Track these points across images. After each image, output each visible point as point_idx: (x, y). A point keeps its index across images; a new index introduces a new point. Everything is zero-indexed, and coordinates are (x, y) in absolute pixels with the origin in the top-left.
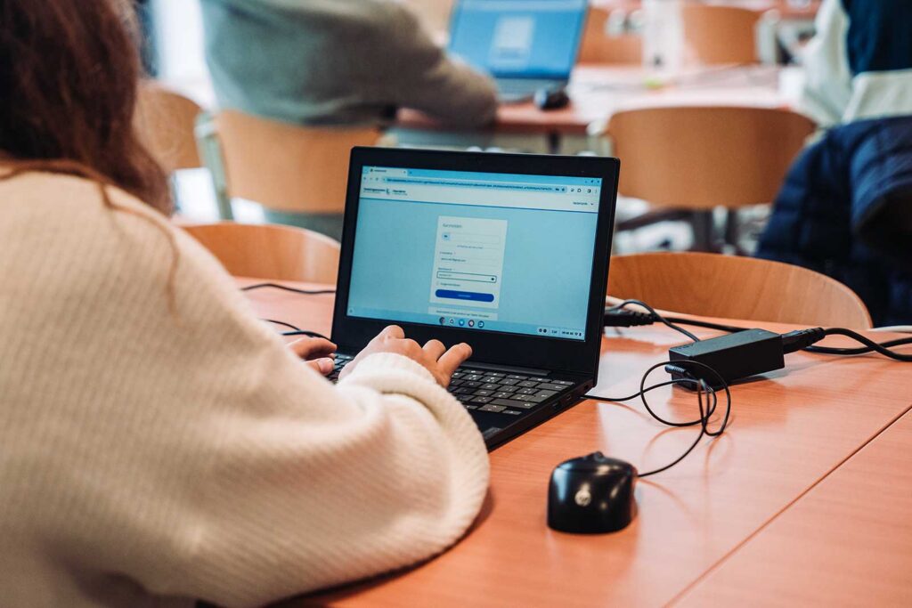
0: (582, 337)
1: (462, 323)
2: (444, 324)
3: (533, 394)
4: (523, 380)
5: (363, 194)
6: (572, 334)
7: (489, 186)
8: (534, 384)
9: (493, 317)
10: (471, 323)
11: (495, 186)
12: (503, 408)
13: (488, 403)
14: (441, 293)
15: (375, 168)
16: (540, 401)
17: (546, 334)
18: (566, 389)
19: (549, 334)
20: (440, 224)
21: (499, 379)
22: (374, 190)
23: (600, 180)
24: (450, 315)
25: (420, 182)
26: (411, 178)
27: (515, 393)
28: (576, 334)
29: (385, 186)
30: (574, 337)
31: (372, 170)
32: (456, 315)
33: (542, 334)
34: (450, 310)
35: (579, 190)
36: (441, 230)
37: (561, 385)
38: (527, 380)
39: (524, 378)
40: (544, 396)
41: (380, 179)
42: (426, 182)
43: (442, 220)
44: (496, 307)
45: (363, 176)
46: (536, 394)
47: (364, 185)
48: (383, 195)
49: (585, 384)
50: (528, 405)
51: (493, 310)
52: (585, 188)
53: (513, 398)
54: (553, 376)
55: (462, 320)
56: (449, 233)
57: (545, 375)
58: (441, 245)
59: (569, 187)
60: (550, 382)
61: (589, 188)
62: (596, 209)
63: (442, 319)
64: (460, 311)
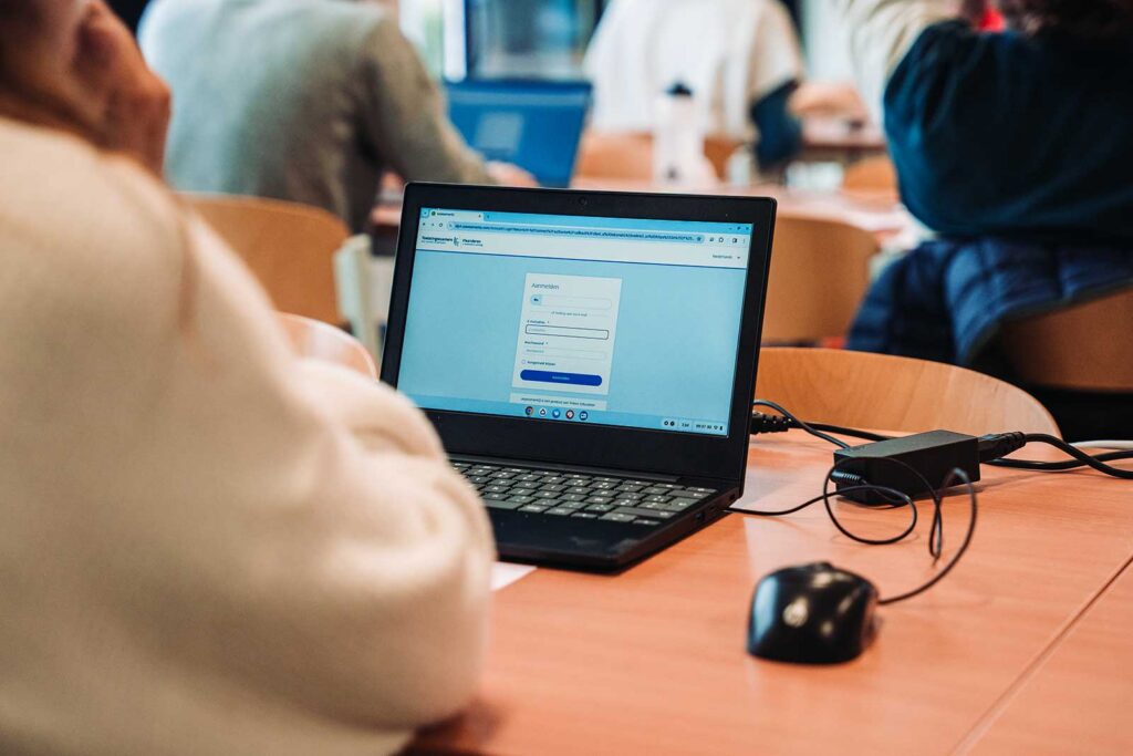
0: (724, 432)
1: (556, 414)
2: (532, 416)
3: (666, 502)
4: (646, 487)
5: (420, 245)
6: (709, 427)
7: (596, 234)
8: (664, 491)
9: (601, 406)
10: (570, 414)
11: (605, 234)
12: (632, 518)
13: (610, 511)
14: (527, 375)
15: (438, 211)
16: (679, 510)
17: (674, 428)
18: (708, 497)
19: (678, 427)
20: (528, 284)
21: (613, 485)
22: (436, 239)
23: (750, 226)
24: (541, 404)
25: (501, 229)
26: (490, 223)
27: (641, 500)
28: (716, 428)
29: (452, 234)
30: (712, 431)
31: (434, 214)
32: (549, 404)
33: (669, 427)
34: (542, 397)
35: (721, 240)
36: (529, 292)
37: (700, 493)
38: (652, 486)
39: (648, 484)
40: (682, 504)
41: (445, 226)
42: (509, 230)
43: (531, 278)
44: (605, 392)
45: (422, 221)
46: (672, 503)
47: (422, 232)
48: (449, 246)
49: (730, 493)
50: (664, 515)
51: (602, 397)
52: (729, 237)
53: (642, 505)
54: (686, 481)
55: (557, 410)
56: (540, 296)
57: (674, 481)
58: (529, 312)
59: (708, 236)
60: (683, 489)
61: (735, 236)
62: (744, 263)
63: (529, 409)
64: (554, 399)
